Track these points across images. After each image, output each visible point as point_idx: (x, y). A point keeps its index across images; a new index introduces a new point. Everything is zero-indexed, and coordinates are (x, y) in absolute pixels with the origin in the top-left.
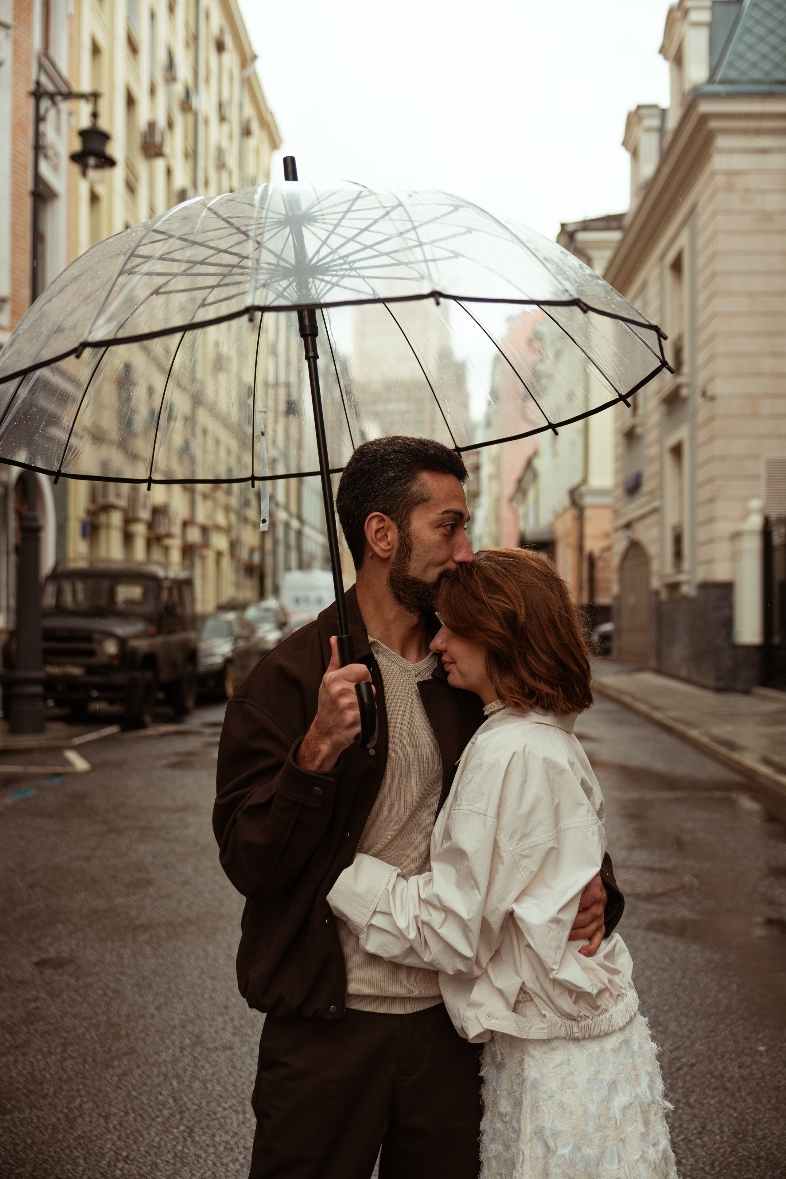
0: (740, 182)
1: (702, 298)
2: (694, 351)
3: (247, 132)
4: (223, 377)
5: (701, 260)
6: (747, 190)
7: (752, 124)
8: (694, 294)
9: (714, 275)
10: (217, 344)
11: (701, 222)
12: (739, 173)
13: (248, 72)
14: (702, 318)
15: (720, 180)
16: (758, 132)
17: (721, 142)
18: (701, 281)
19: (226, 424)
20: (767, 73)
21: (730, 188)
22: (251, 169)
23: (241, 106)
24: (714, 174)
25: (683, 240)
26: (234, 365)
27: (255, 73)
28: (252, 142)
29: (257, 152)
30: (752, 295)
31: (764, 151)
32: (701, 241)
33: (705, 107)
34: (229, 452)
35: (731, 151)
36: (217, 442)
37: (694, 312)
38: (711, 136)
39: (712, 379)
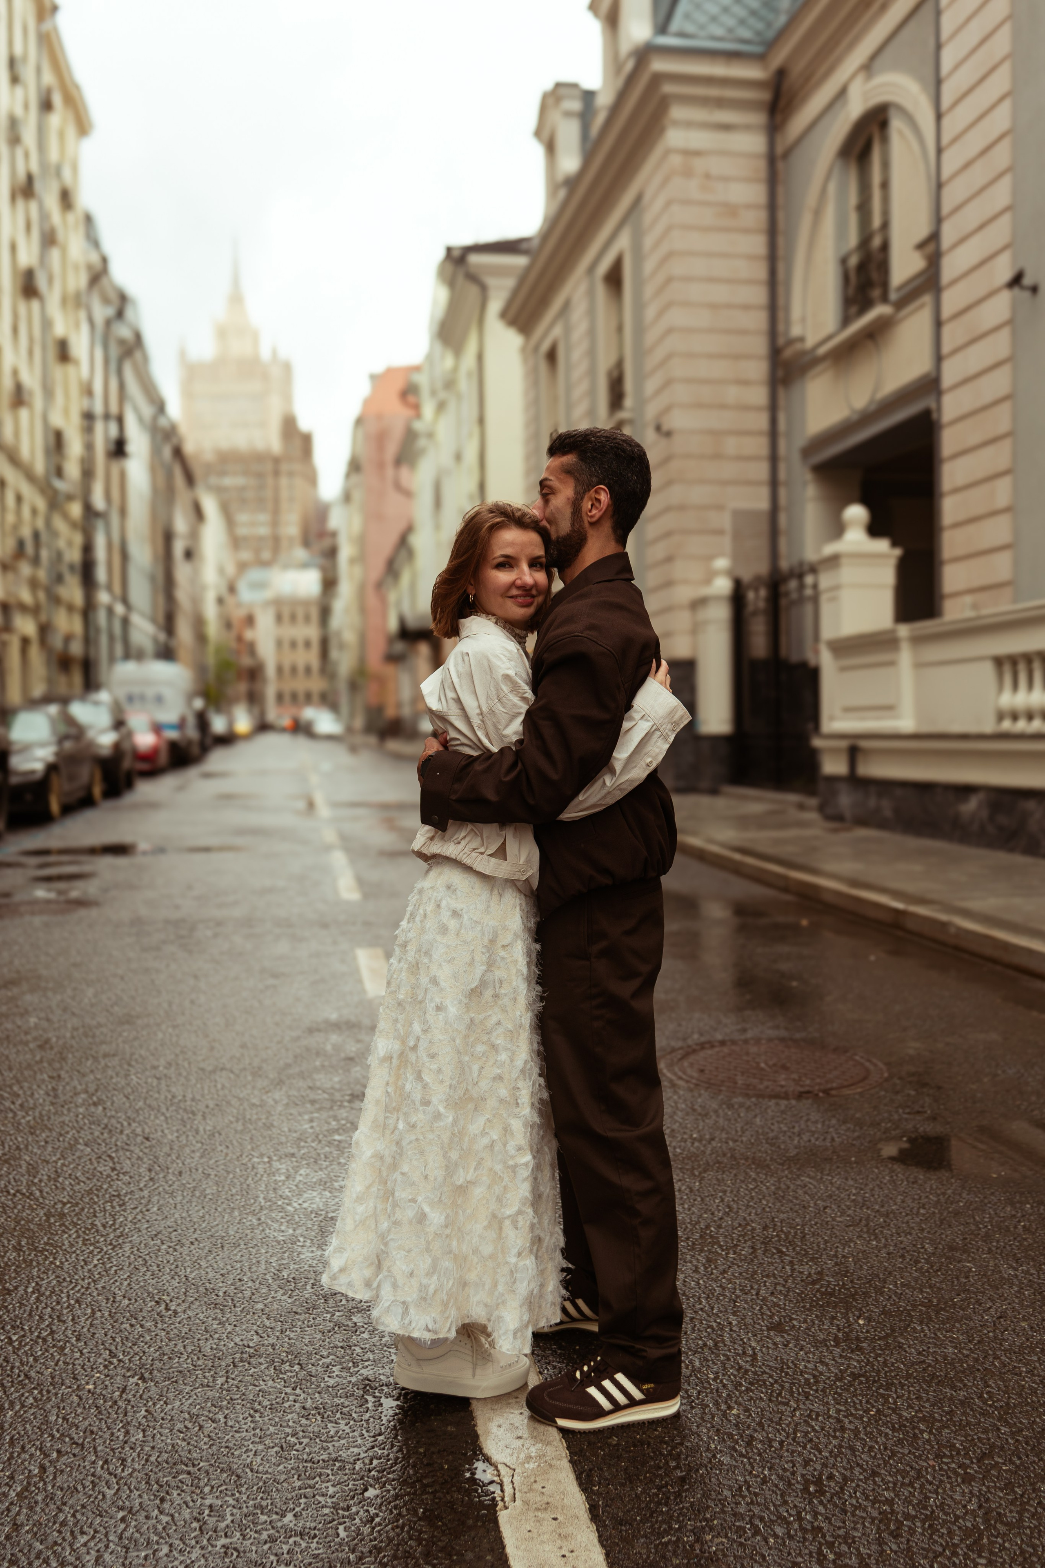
0: (699, 164)
1: (650, 312)
2: (641, 378)
3: (46, 106)
4: (24, 414)
5: (649, 266)
6: (708, 176)
7: (714, 92)
8: (639, 307)
9: (669, 280)
10: (15, 373)
11: (648, 218)
12: (697, 153)
13: (47, 26)
14: (651, 337)
15: (676, 160)
16: (720, 103)
17: (677, 112)
18: (649, 290)
19: (30, 476)
20: (730, 30)
21: (688, 173)
22: (54, 155)
23: (39, 71)
24: (668, 152)
25: (623, 242)
26: (38, 402)
27: (56, 29)
28: (55, 120)
29: (61, 135)
30: (714, 307)
31: (726, 127)
32: (648, 241)
33: (659, 65)
34: (34, 512)
35: (689, 124)
36: (19, 499)
37: (640, 330)
38: (664, 104)
39: (668, 409)
